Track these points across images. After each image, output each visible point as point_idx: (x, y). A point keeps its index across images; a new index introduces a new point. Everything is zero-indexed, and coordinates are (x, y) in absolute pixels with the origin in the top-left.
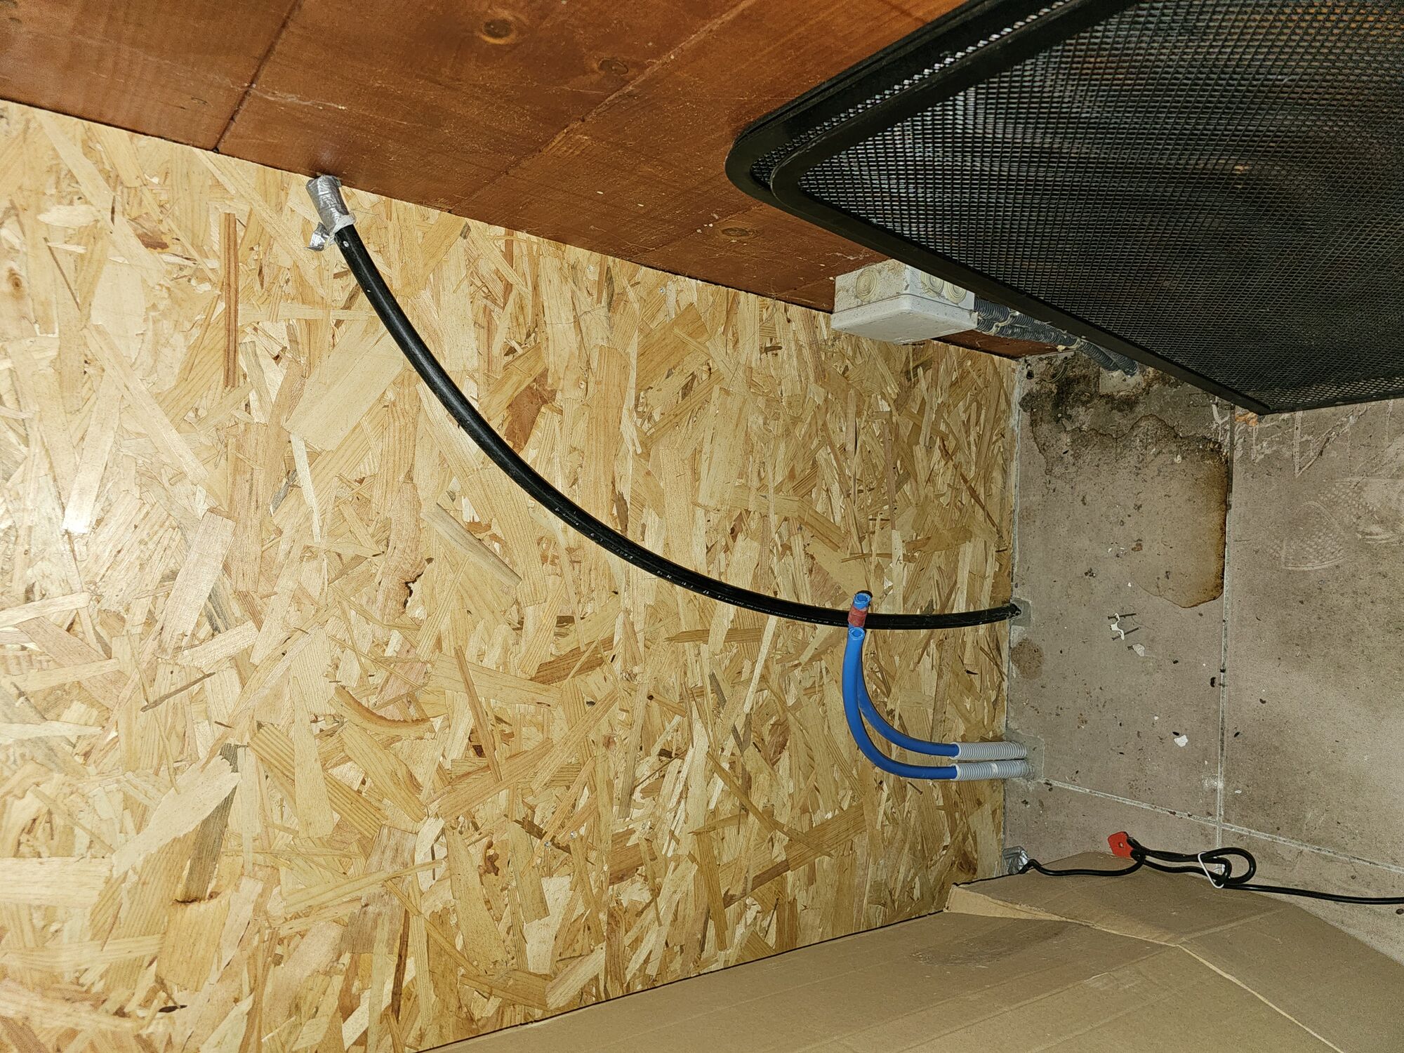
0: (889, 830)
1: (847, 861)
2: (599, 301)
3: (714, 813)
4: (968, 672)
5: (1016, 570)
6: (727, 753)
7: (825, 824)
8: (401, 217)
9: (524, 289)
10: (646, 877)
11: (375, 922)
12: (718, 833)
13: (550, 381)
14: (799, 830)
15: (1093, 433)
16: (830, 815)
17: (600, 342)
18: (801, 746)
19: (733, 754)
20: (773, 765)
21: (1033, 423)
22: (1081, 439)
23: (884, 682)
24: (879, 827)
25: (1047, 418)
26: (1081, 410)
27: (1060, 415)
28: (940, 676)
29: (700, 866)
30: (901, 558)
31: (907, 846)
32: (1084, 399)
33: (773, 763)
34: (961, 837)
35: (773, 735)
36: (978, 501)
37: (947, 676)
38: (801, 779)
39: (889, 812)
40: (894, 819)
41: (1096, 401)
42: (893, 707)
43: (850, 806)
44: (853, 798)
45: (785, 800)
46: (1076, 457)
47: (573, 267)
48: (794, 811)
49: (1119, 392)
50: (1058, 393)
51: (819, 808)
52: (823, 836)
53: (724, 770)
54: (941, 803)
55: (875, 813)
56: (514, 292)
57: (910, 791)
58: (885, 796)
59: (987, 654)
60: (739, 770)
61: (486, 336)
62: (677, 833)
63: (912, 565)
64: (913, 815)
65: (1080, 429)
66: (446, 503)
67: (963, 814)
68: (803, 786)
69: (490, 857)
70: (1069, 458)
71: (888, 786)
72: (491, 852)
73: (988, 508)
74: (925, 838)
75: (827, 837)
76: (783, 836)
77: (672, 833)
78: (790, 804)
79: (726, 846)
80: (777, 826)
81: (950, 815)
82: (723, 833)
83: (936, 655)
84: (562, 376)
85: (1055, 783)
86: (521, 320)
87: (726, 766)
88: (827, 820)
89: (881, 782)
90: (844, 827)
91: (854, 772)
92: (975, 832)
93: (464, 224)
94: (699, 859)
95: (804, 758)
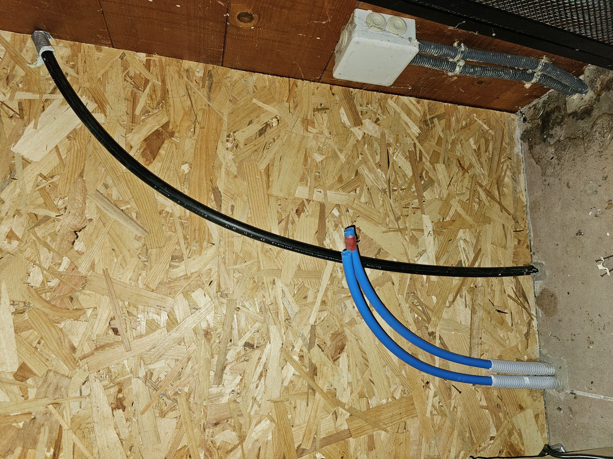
0: (438, 419)
1: (402, 437)
2: (203, 86)
3: (287, 388)
4: (499, 311)
5: (532, 243)
6: (297, 349)
7: (379, 408)
8: (86, 51)
9: (156, 82)
10: (234, 427)
11: (39, 429)
12: (291, 403)
13: (171, 127)
14: (358, 409)
15: (567, 140)
16: (384, 401)
17: (204, 107)
18: (357, 350)
19: (301, 351)
20: (334, 361)
21: (531, 148)
22: (560, 146)
23: (424, 312)
24: (428, 415)
25: (538, 141)
26: (558, 128)
27: (545, 136)
28: (473, 312)
29: (277, 425)
30: (432, 232)
31: (456, 432)
32: (558, 120)
33: (335, 360)
34: (506, 432)
35: (333, 341)
36: (493, 198)
37: (480, 313)
38: (358, 373)
39: (437, 405)
40: (442, 411)
41: (566, 119)
42: (433, 330)
43: (402, 397)
44: (403, 391)
45: (346, 387)
46: (559, 159)
47: (187, 71)
48: (353, 395)
49: (579, 108)
50: (543, 124)
51: (374, 395)
52: (379, 416)
53: (294, 361)
54: (484, 403)
55: (424, 404)
56: (150, 83)
57: (454, 392)
58: (431, 393)
59: (514, 300)
60: (306, 361)
61: (132, 105)
62: (258, 399)
63: (441, 238)
64: (459, 410)
65: (559, 141)
66: (102, 190)
67: (506, 414)
68: (359, 377)
69: (120, 399)
70: (555, 161)
71: (435, 386)
72: (120, 395)
73: (504, 203)
74: (471, 429)
75: (382, 417)
76: (344, 411)
77: (254, 399)
78: (349, 389)
79: (298, 414)
80: (339, 403)
81: (494, 414)
82: (295, 403)
83: (468, 298)
84: (178, 124)
85: (578, 393)
86: (154, 97)
87: (296, 358)
88: (382, 405)
89: (428, 383)
90: (398, 411)
91: (403, 372)
92: (519, 430)
93: (122, 52)
94: (276, 420)
95: (360, 359)
